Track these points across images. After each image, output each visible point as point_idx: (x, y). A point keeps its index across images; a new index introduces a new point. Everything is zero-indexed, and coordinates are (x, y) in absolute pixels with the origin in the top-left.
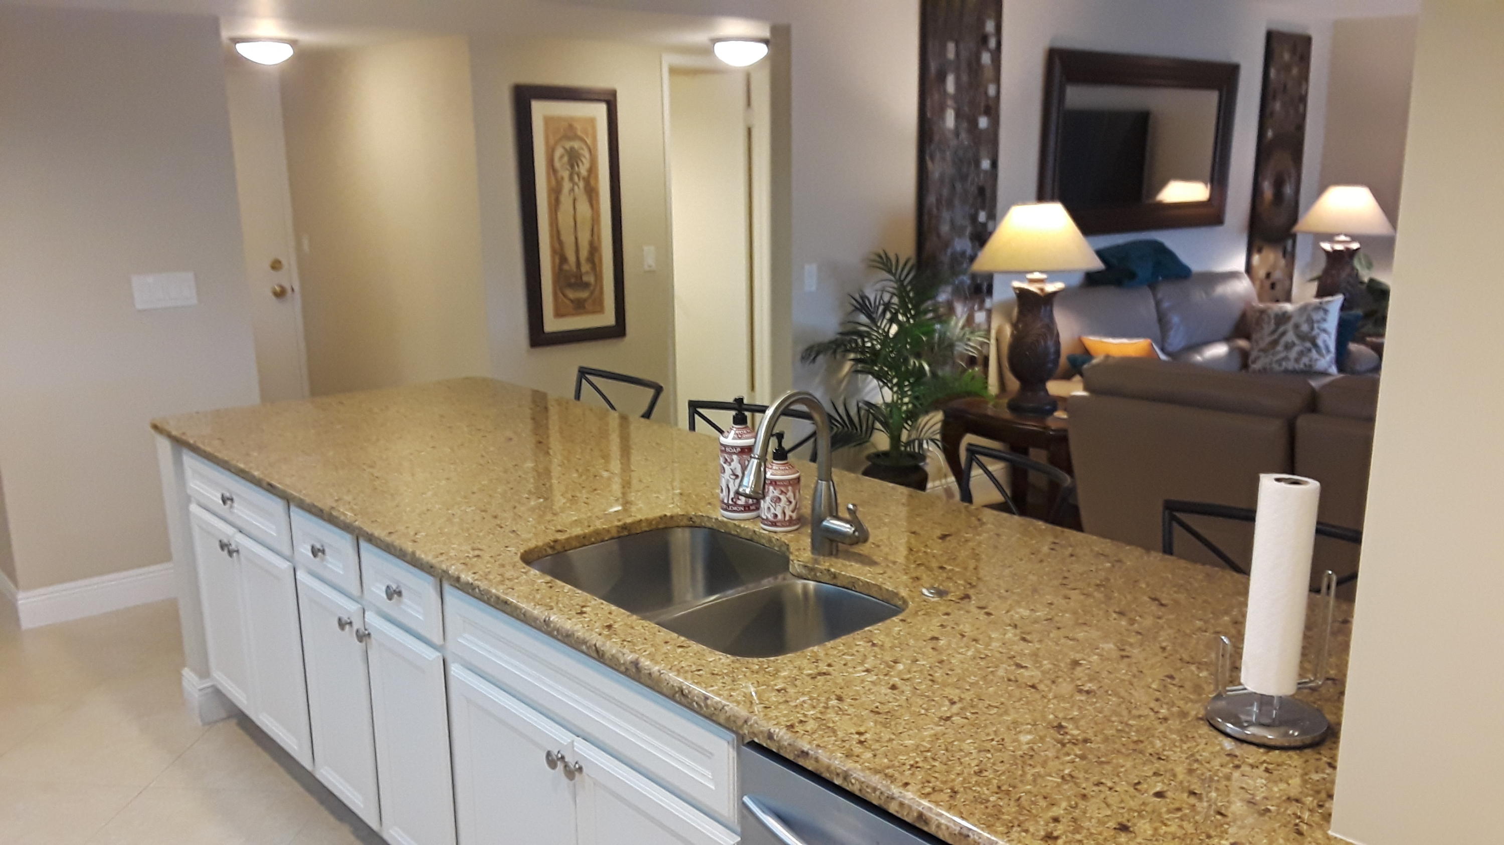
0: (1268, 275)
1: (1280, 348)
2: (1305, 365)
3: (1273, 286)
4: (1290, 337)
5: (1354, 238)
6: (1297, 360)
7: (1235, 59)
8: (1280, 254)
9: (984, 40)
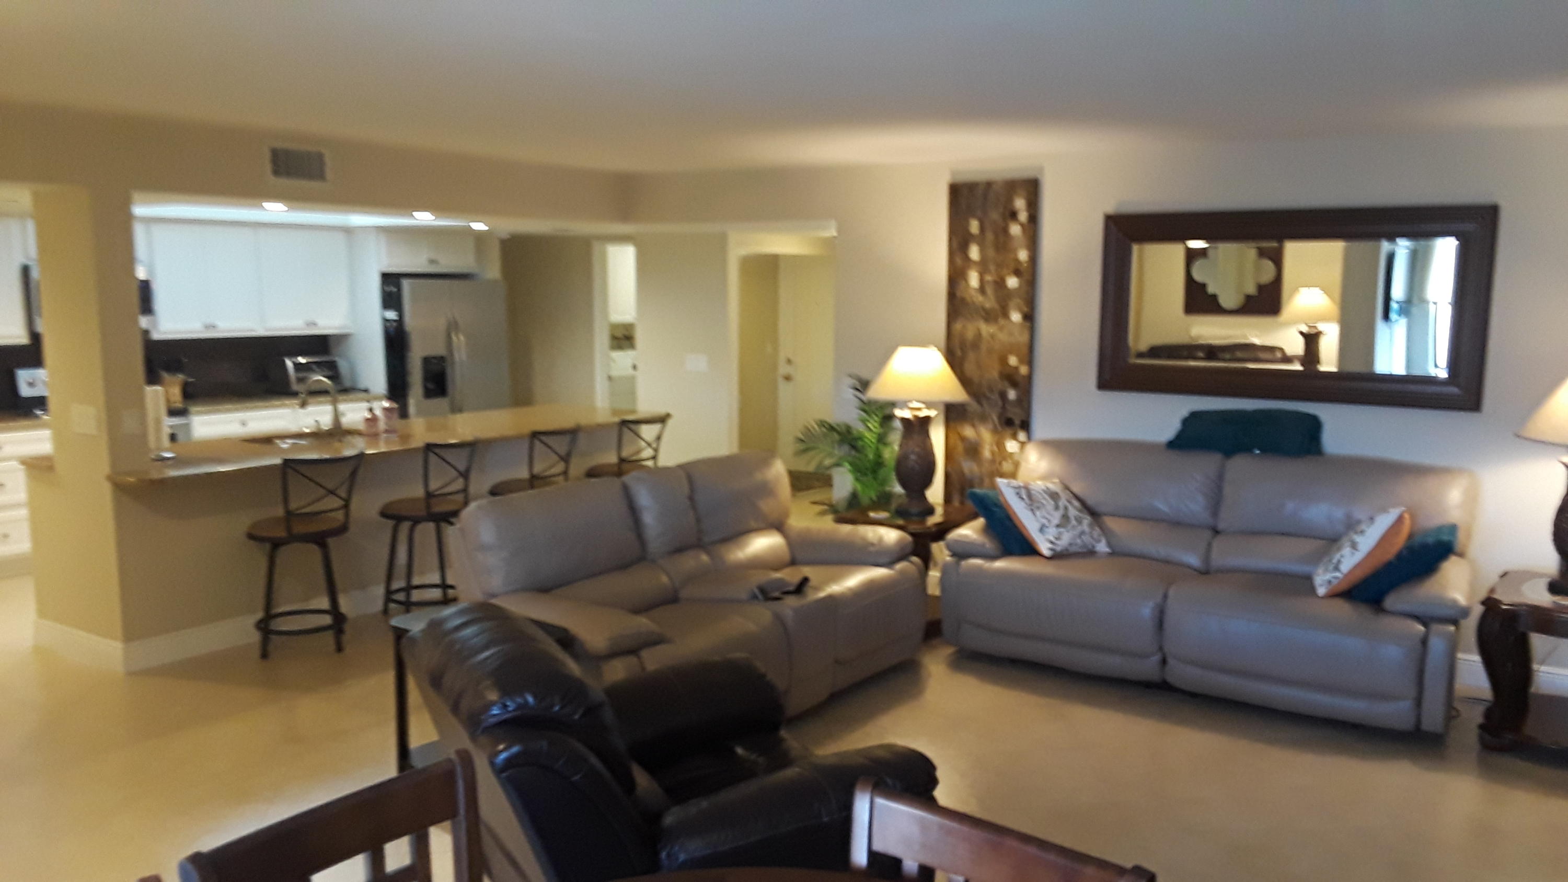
9: (1013, 215)
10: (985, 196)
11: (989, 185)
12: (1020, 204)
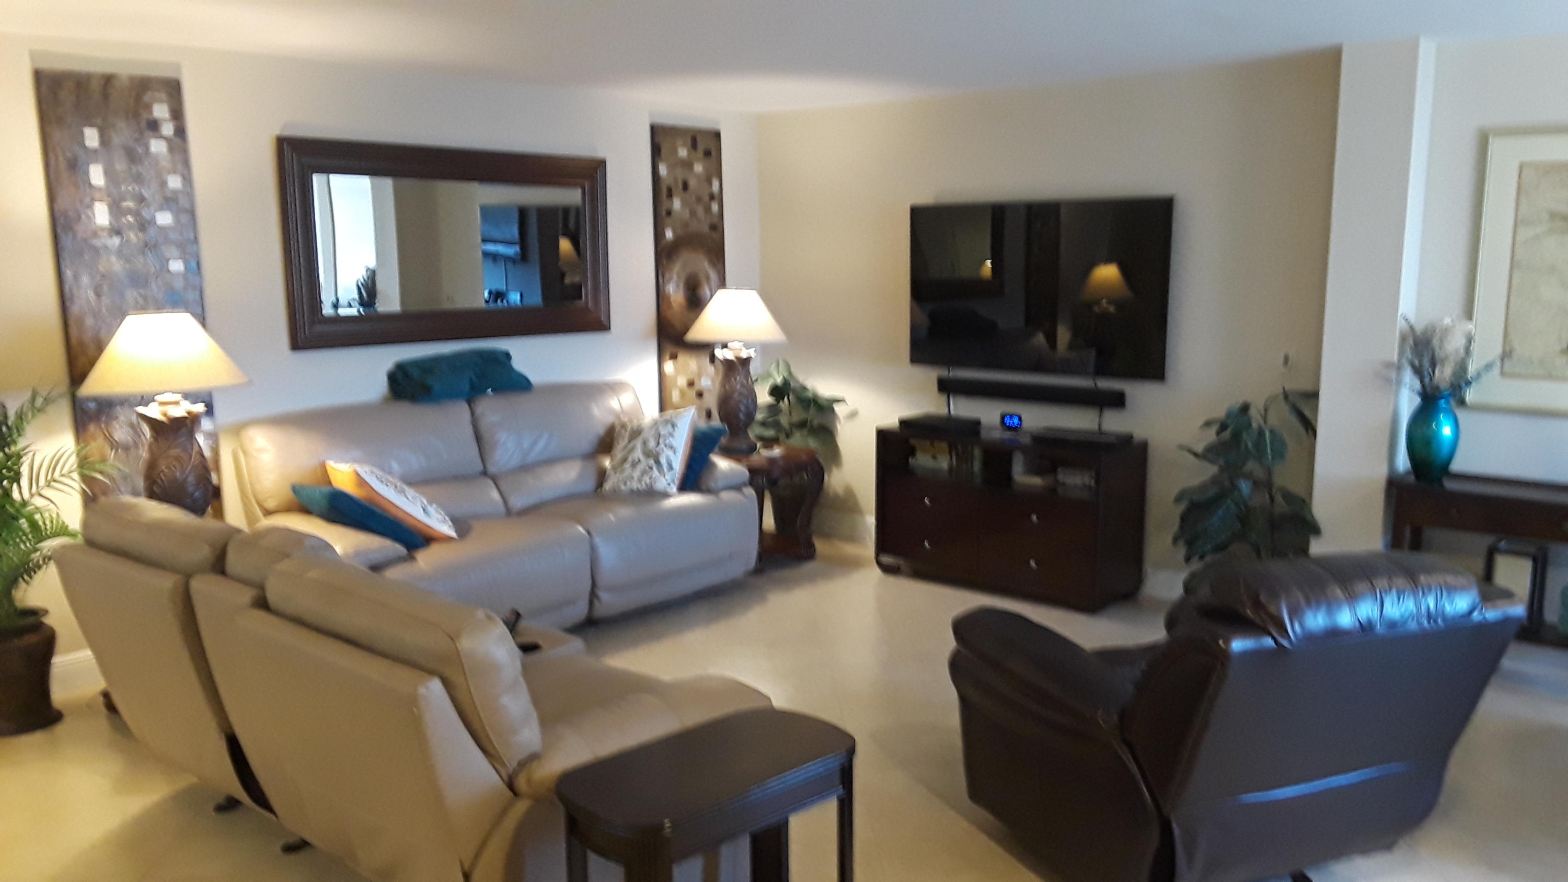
0: (691, 384)
1: (627, 465)
2: (646, 484)
3: (700, 395)
4: (638, 454)
5: (747, 346)
6: (640, 481)
7: (600, 154)
8: (707, 360)
9: (154, 126)
10: (106, 96)
11: (108, 80)
12: (161, 111)
